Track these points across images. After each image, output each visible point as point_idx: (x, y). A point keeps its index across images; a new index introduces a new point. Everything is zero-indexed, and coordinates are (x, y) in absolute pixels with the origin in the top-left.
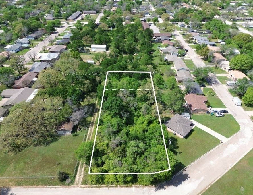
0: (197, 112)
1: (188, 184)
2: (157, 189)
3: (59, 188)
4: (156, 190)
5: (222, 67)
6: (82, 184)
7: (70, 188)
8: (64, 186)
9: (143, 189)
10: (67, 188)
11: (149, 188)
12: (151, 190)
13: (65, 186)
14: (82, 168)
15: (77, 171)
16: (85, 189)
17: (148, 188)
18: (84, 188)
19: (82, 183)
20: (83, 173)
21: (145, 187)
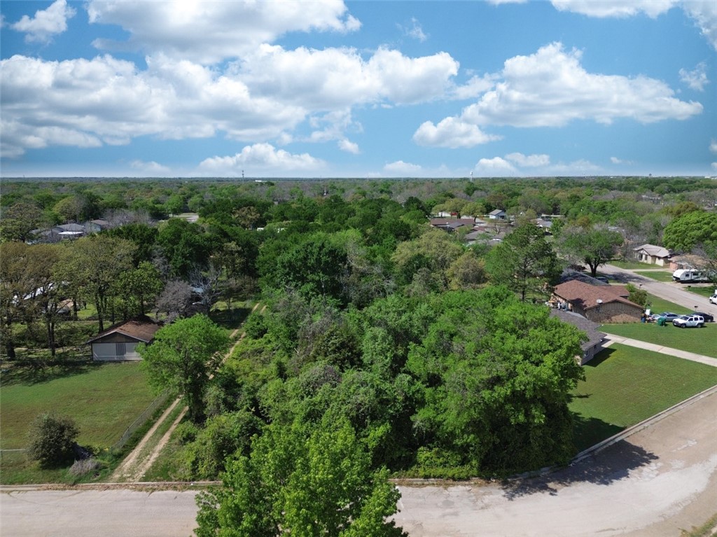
0: (608, 318)
1: (657, 475)
2: (516, 491)
3: (27, 491)
4: (513, 496)
5: (644, 256)
6: (145, 479)
7: (84, 493)
8: (56, 485)
9: (446, 492)
10: (68, 492)
11: (475, 489)
12: (484, 494)
13: (61, 486)
14: (163, 434)
15: (135, 441)
16: (156, 493)
17: (468, 488)
18: (154, 490)
19: (146, 474)
20: (160, 447)
21: (454, 485)
